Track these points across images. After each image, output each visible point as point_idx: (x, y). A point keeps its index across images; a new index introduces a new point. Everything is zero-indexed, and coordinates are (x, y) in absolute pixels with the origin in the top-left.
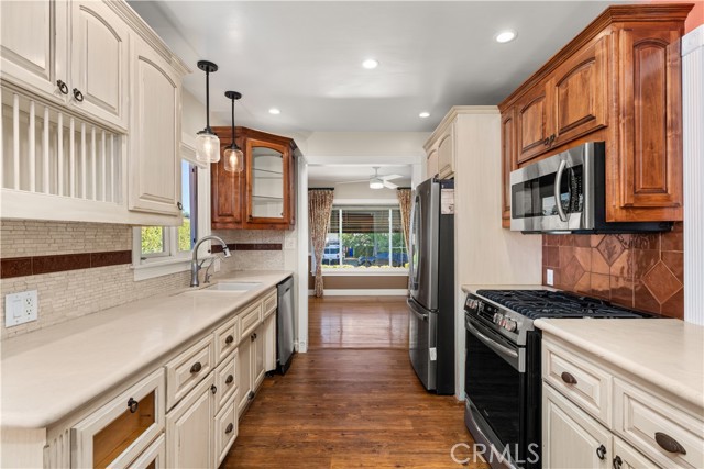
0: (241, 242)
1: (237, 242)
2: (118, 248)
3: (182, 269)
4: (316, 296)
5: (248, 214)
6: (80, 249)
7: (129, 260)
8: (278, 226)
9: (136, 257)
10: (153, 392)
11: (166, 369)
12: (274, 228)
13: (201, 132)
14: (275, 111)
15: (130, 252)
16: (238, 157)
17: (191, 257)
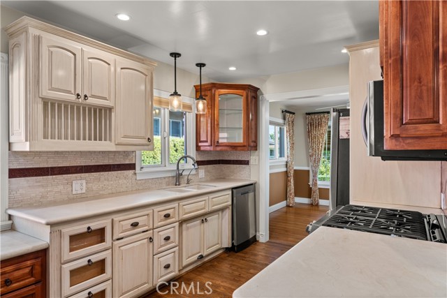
0: (224, 159)
1: (221, 158)
2: (127, 162)
3: (170, 175)
4: (312, 204)
5: (216, 140)
6: (106, 162)
7: (134, 169)
8: (239, 148)
9: (138, 167)
10: (104, 228)
11: (113, 220)
12: (236, 150)
13: (171, 95)
14: (232, 69)
15: (134, 164)
16: (204, 104)
17: (176, 168)
